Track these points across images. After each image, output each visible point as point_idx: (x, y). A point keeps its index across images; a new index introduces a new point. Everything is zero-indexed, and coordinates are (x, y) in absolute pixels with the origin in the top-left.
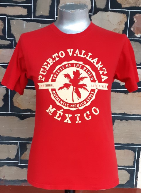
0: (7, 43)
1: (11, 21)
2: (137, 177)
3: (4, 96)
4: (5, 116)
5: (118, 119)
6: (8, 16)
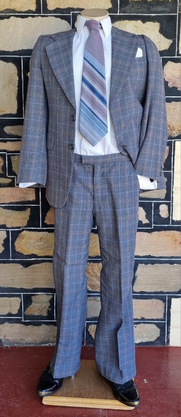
0: (8, 181)
1: (11, 157)
2: (169, 333)
3: (5, 241)
4: (5, 264)
5: (141, 263)
6: (8, 152)
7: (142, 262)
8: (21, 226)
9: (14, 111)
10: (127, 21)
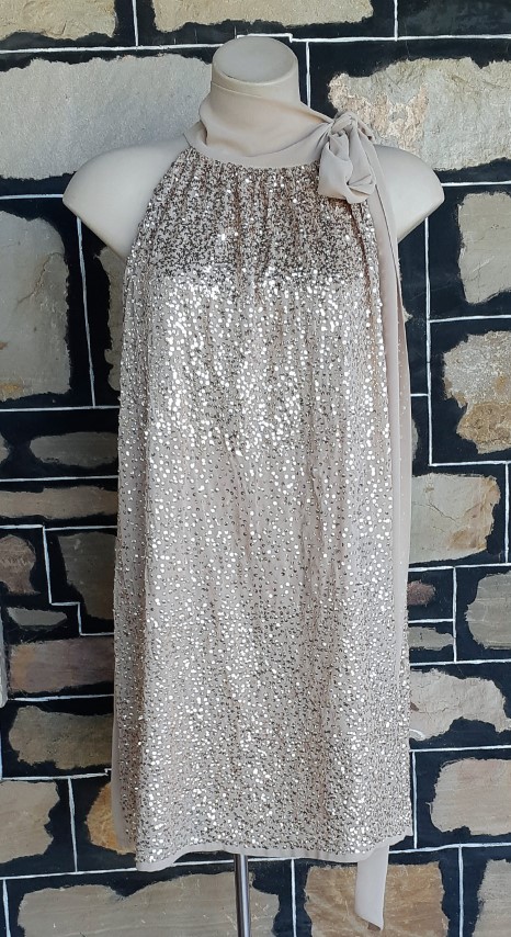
7: (497, 855)
8: (104, 762)
9: (62, 385)
10: (426, 61)
